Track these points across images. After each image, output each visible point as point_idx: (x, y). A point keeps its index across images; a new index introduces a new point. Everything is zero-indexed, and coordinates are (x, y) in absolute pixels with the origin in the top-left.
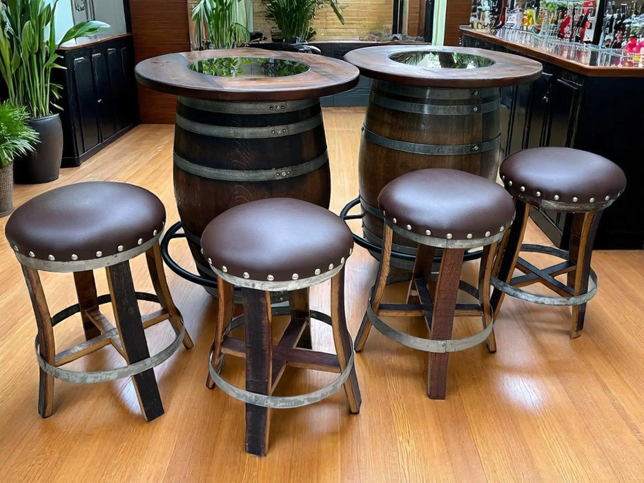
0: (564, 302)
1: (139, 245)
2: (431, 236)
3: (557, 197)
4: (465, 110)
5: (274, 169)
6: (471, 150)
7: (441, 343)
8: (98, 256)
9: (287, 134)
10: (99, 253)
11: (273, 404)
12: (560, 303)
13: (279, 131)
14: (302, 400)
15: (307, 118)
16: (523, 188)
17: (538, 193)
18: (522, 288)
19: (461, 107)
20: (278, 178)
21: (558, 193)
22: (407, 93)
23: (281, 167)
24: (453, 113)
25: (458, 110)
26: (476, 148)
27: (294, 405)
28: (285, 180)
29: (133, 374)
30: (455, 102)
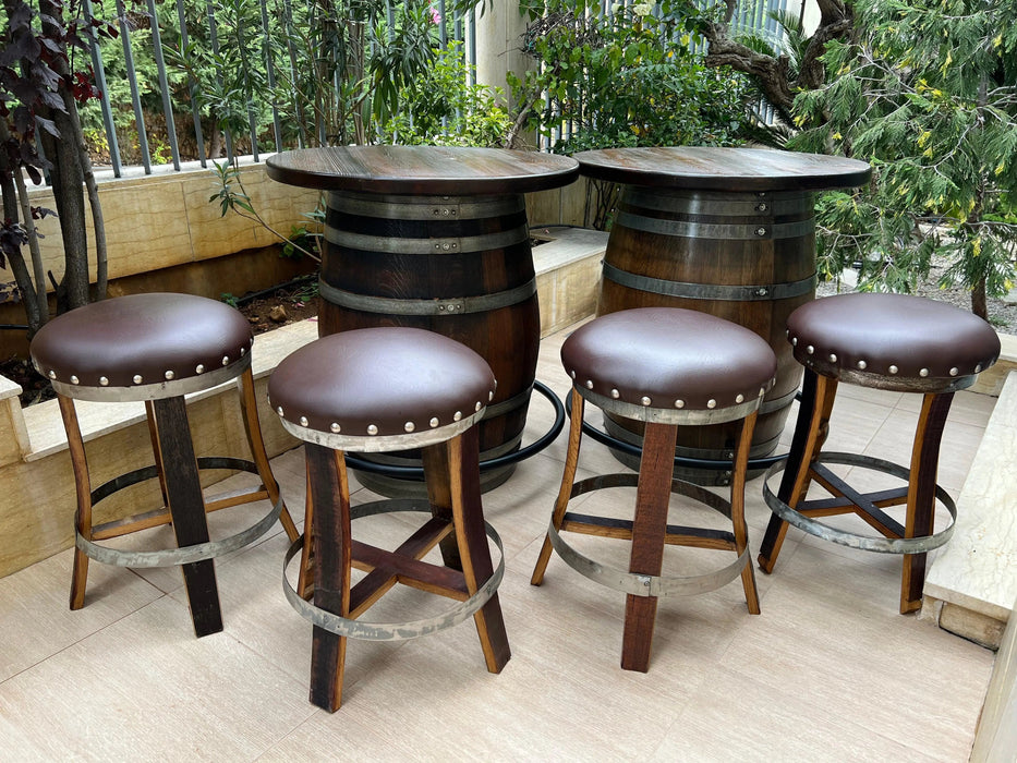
0: (884, 545)
1: (198, 375)
2: (620, 399)
3: (862, 364)
4: (744, 232)
5: (436, 300)
6: (754, 294)
7: (643, 579)
8: (137, 382)
9: (457, 250)
10: (137, 378)
11: (347, 630)
12: (877, 548)
13: (446, 245)
14: (390, 631)
15: (493, 232)
16: (811, 348)
17: (834, 356)
18: (819, 519)
19: (738, 227)
20: (442, 313)
21: (864, 357)
22: (657, 205)
23: (448, 297)
24: (723, 237)
25: (733, 232)
26: (763, 292)
27: (378, 638)
28: (451, 317)
29: (181, 562)
30: (727, 220)
